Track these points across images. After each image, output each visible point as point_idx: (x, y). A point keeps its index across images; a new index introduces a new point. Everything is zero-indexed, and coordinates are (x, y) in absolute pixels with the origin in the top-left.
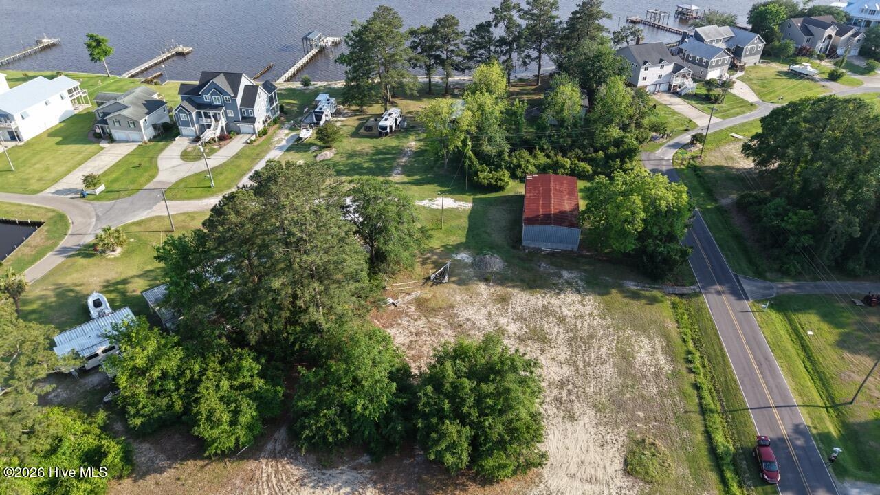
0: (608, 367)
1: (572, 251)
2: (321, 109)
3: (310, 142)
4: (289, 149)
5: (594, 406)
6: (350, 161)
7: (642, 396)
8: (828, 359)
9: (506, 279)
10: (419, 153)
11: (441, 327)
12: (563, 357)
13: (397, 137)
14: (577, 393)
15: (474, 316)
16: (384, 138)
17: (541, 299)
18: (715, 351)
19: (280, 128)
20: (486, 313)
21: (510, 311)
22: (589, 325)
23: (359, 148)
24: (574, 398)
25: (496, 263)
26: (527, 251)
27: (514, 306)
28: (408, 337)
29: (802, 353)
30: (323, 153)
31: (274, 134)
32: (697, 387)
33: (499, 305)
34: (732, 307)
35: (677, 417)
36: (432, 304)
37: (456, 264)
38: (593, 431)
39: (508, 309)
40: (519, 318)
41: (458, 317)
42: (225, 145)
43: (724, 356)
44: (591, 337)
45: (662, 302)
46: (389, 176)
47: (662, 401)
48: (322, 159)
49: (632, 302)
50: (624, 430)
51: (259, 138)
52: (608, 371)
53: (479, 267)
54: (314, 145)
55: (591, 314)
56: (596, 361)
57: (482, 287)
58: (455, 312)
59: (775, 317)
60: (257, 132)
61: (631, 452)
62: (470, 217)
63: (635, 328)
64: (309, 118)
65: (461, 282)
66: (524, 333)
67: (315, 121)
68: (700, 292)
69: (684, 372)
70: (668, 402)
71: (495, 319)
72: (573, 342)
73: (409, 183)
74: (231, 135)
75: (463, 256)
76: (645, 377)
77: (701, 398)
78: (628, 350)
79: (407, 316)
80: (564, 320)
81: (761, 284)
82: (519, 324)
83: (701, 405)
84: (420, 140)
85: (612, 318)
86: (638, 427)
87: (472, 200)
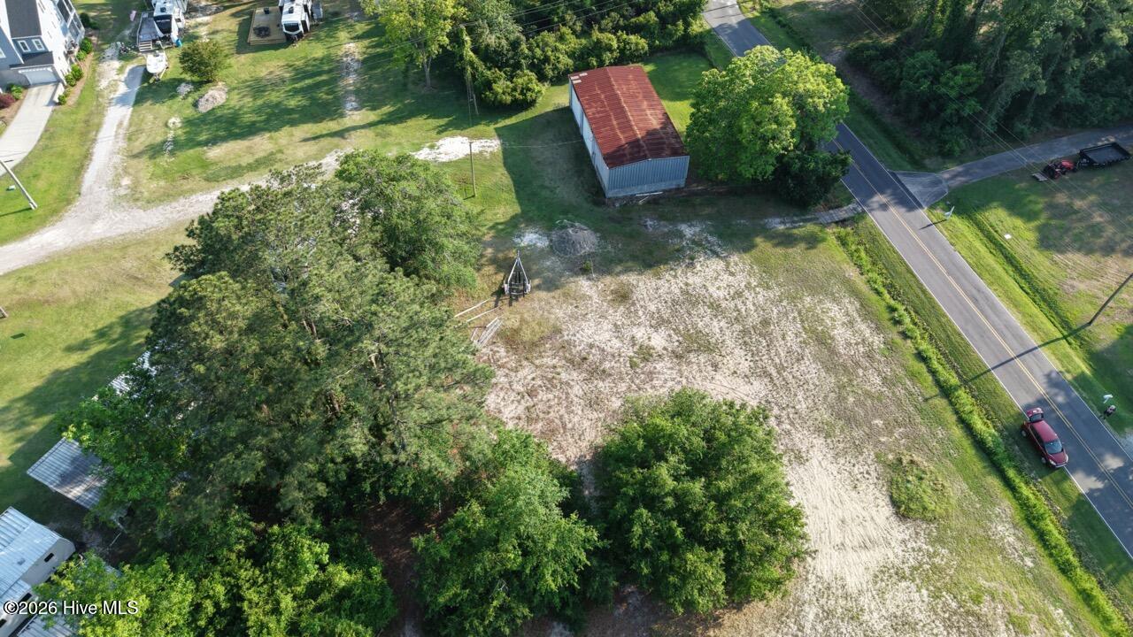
0: (808, 363)
1: (678, 189)
2: (163, 10)
3: (168, 77)
4: (140, 99)
5: (819, 430)
6: (260, 102)
7: (868, 394)
8: (1041, 268)
9: (611, 261)
10: (369, 63)
11: (559, 370)
12: (745, 366)
13: (318, 39)
14: (789, 417)
15: (596, 337)
16: (299, 45)
17: (673, 281)
18: (917, 296)
19: (100, 60)
20: (610, 326)
21: (640, 313)
22: (754, 304)
23: (262, 72)
24: (788, 427)
25: (586, 239)
26: (617, 205)
27: (642, 303)
28: (519, 402)
29: (1010, 269)
30: (206, 96)
31: (96, 76)
32: (921, 357)
33: (622, 308)
34: (909, 223)
35: (920, 411)
36: (526, 335)
37: (530, 255)
38: (833, 468)
39: (636, 311)
40: (659, 322)
41: (575, 346)
42: (13, 117)
43: (930, 299)
44: (766, 323)
45: (824, 240)
46: (342, 115)
47: (893, 393)
48: (210, 107)
49: (790, 251)
50: (869, 453)
51: (72, 89)
52: (810, 369)
53: (564, 251)
54: (180, 81)
55: (748, 286)
56: (789, 359)
57: (584, 285)
58: (566, 338)
59: (960, 224)
60: (62, 78)
61: (891, 482)
62: (505, 164)
63: (813, 291)
64: (145, 30)
65: (550, 285)
66: (677, 344)
67: (160, 34)
68: (864, 212)
69: (898, 339)
70: (900, 392)
71: (627, 334)
72: (747, 339)
73: (381, 122)
74: (15, 94)
75: (531, 238)
76: (857, 364)
77: (933, 373)
78: (820, 328)
79: (499, 367)
80: (719, 306)
81: (927, 179)
82: (663, 331)
83: (938, 383)
84: (358, 38)
85: (779, 285)
86: (883, 443)
87: (494, 133)
